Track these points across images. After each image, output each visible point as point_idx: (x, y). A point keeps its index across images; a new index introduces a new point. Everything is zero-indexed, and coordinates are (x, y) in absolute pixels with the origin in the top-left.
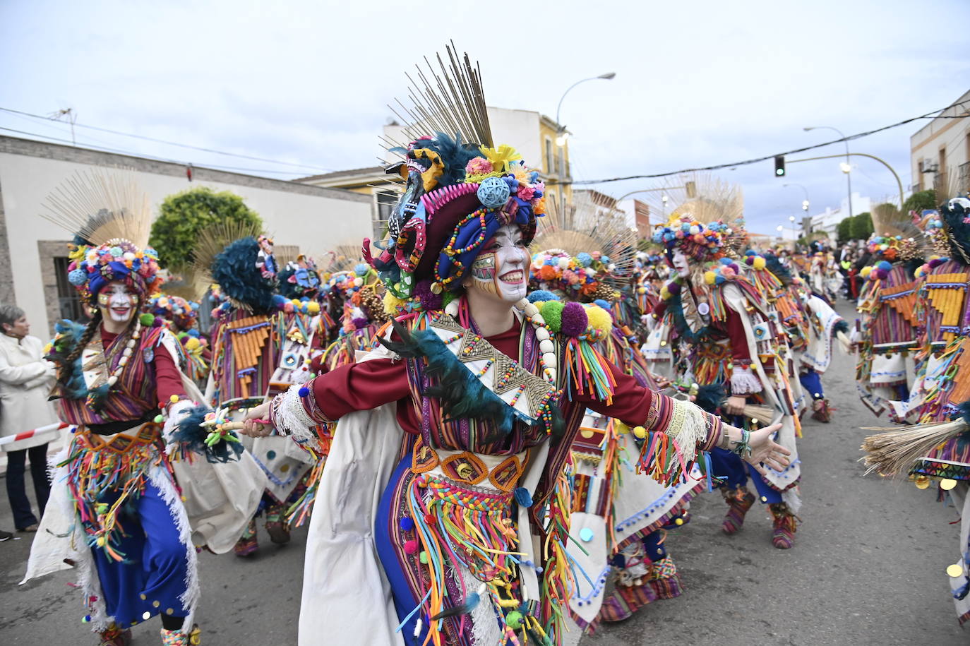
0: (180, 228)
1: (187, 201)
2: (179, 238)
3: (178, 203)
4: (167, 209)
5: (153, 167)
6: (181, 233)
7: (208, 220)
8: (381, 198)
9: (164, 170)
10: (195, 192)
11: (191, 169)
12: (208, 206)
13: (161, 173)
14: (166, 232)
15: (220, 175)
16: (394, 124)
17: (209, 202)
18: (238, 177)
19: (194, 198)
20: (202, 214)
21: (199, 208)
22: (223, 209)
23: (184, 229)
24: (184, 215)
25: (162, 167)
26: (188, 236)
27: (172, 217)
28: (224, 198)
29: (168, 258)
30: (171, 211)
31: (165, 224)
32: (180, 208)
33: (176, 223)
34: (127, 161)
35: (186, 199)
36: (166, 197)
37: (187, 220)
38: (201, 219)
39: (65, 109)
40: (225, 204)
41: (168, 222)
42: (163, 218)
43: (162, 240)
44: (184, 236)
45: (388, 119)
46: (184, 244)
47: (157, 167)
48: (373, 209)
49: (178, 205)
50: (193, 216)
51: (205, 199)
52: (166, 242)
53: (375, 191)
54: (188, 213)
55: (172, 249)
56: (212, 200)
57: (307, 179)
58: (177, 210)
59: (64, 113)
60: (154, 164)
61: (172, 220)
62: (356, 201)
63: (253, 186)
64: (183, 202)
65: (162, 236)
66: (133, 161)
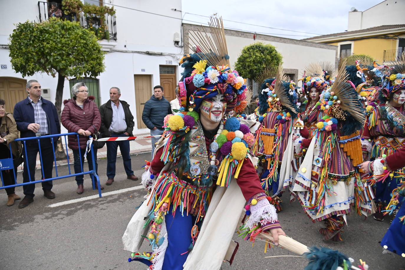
0: (248, 60)
1: (252, 49)
2: (247, 64)
3: (248, 49)
4: (244, 52)
5: (242, 34)
6: (248, 62)
7: (259, 57)
8: (342, 47)
9: (246, 36)
10: (256, 45)
11: (255, 35)
12: (260, 50)
13: (245, 37)
14: (243, 62)
15: (268, 37)
16: (355, 11)
17: (261, 49)
18: (276, 38)
19: (255, 47)
20: (258, 54)
21: (256, 51)
22: (266, 52)
23: (249, 60)
24: (250, 54)
25: (245, 34)
26: (251, 63)
27: (246, 55)
28: (267, 47)
29: (242, 72)
30: (245, 53)
31: (243, 58)
32: (249, 51)
33: (247, 57)
34: (232, 32)
35: (252, 48)
36: (244, 46)
37: (251, 56)
38: (256, 56)
39: (215, 14)
40: (267, 50)
41: (244, 57)
42: (242, 56)
43: (241, 64)
44: (249, 63)
45: (352, 8)
46: (249, 66)
47: (243, 35)
48: (337, 53)
49: (248, 50)
50: (254, 55)
51: (259, 48)
52: (242, 66)
53: (339, 44)
54: (252, 54)
55: (244, 69)
56: (262, 48)
57: (308, 39)
58: (248, 52)
59: (215, 15)
60: (242, 33)
61: (245, 56)
62: (329, 49)
63: (281, 42)
64: (250, 49)
65: (241, 63)
66: (235, 32)
